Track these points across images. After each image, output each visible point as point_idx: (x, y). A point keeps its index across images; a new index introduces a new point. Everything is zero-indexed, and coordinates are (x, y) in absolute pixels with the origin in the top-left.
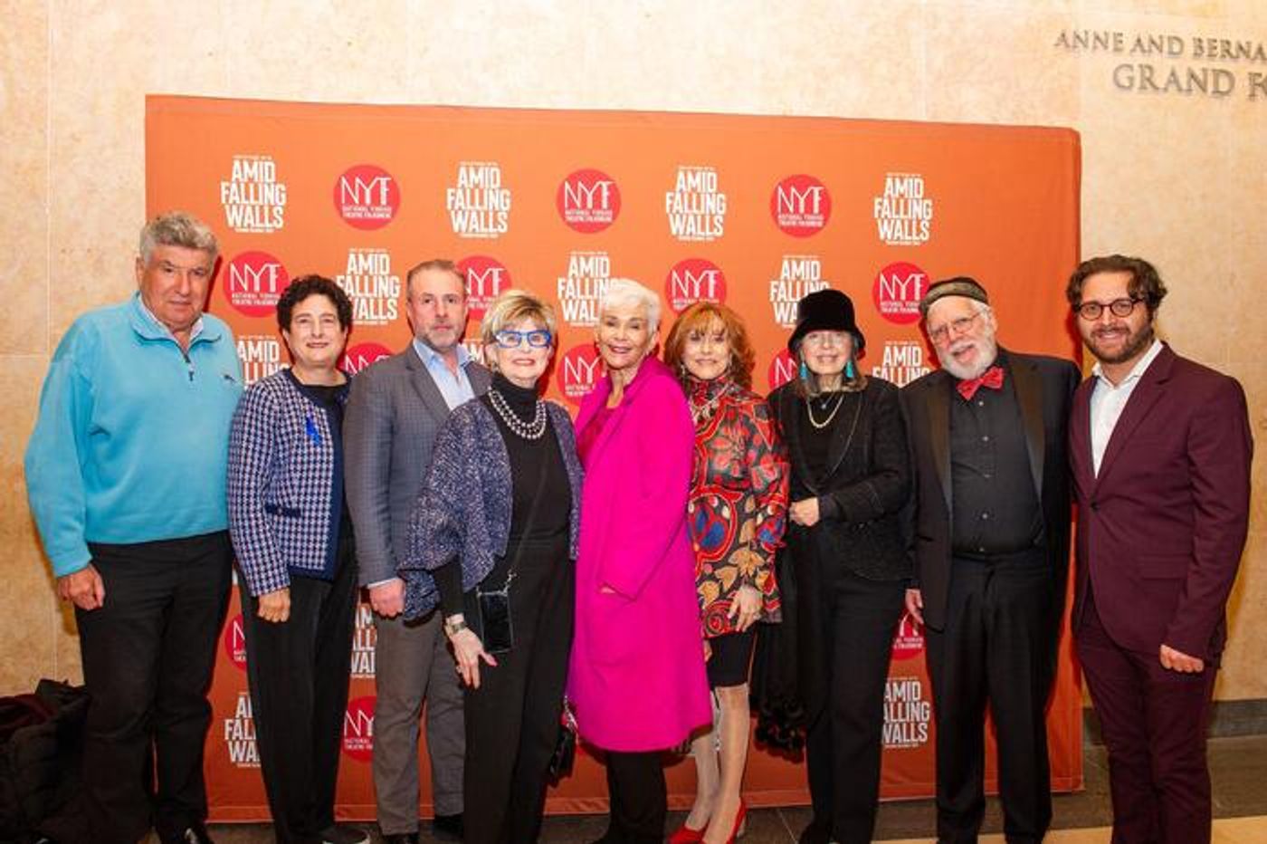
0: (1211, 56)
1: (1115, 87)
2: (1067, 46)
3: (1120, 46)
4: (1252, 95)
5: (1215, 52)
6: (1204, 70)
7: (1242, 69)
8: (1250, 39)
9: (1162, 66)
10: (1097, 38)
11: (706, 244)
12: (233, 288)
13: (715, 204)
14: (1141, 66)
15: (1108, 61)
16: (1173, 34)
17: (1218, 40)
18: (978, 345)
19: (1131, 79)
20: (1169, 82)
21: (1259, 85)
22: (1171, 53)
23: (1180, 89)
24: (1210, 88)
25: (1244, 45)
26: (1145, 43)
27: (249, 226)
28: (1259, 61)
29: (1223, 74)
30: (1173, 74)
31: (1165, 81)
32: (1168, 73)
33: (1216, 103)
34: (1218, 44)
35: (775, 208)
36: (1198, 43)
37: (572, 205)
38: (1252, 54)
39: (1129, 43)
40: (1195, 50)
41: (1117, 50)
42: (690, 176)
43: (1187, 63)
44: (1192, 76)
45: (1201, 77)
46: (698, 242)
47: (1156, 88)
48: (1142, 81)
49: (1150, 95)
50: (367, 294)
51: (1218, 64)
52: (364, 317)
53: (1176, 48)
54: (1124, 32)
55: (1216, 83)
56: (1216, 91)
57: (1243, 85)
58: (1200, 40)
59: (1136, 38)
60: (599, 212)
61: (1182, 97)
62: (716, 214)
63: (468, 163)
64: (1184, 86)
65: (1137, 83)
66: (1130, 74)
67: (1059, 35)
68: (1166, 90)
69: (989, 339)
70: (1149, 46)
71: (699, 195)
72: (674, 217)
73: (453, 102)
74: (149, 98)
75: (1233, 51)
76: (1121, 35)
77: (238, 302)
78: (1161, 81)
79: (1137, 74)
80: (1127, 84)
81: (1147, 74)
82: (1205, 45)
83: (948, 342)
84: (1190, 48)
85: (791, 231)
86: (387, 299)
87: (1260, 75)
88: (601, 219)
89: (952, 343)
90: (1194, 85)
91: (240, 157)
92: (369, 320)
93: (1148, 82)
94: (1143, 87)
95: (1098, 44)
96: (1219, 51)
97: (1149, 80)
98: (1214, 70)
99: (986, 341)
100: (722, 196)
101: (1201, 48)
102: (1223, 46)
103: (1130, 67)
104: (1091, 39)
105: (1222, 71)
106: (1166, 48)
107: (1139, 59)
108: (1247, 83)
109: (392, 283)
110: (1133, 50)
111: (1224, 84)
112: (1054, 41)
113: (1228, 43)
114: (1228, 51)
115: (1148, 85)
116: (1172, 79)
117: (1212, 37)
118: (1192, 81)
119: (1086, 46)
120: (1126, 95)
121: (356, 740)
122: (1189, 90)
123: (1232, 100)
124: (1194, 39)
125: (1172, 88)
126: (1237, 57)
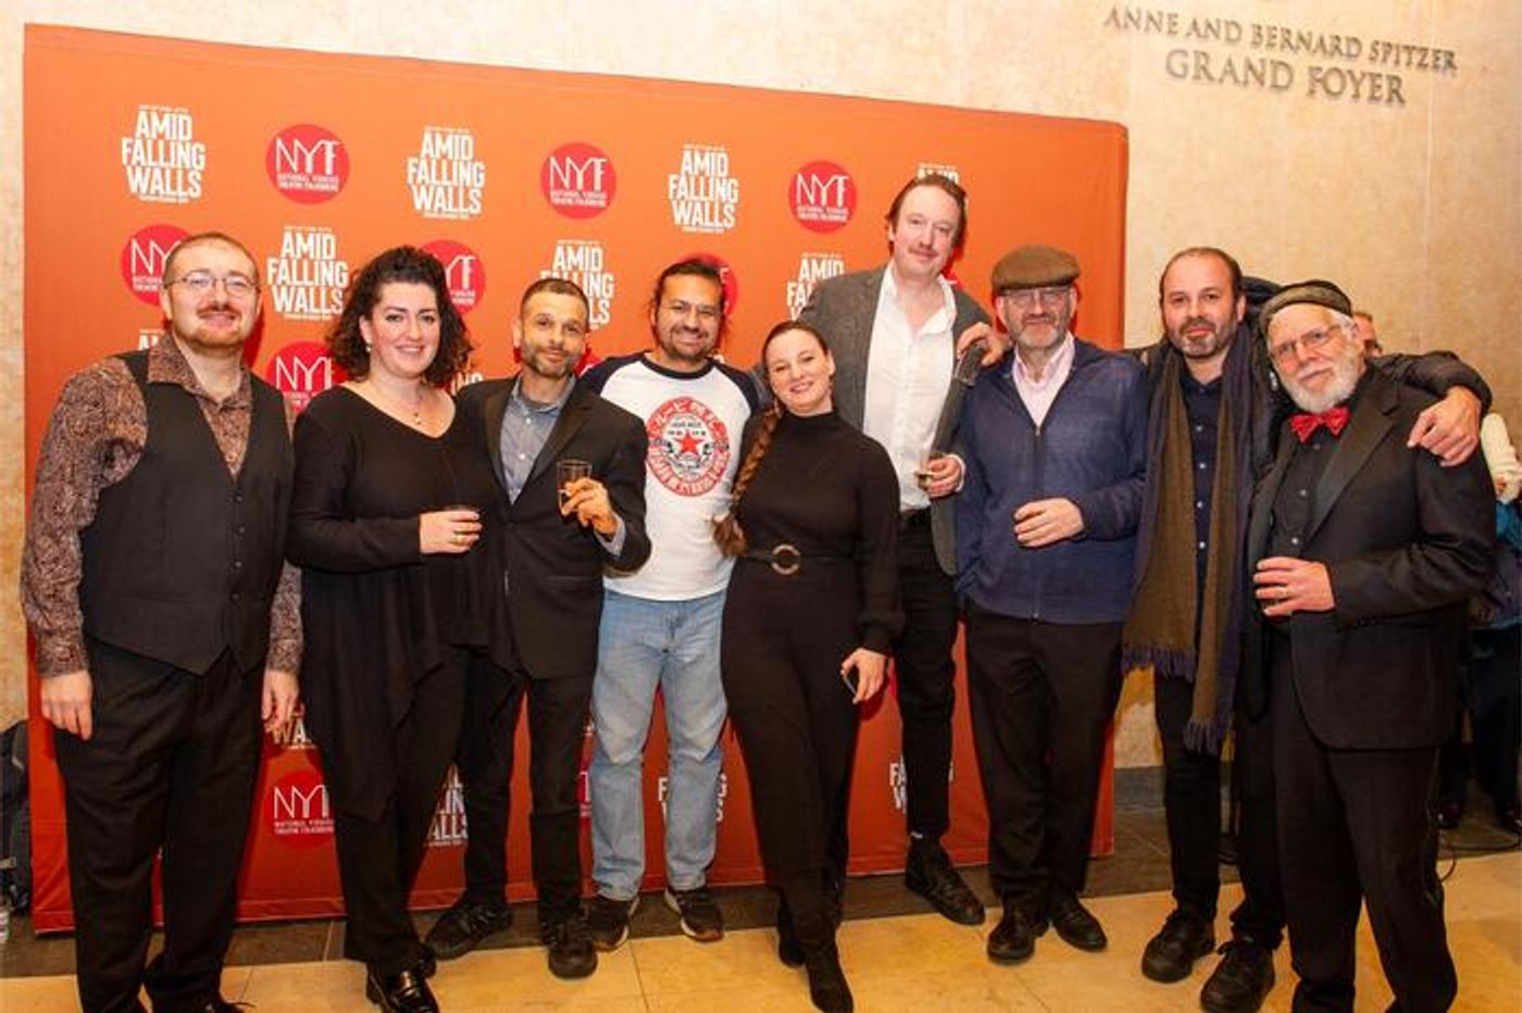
0: (1271, 45)
1: (1167, 76)
2: (1118, 25)
3: (1174, 29)
4: (1312, 92)
5: (1274, 41)
6: (1262, 61)
7: (1301, 62)
8: (1311, 28)
9: (1219, 52)
10: (1151, 18)
11: (713, 237)
12: (134, 270)
13: (726, 191)
14: (1196, 52)
15: (1161, 44)
16: (1229, 19)
17: (1279, 28)
18: (1336, 368)
19: (1185, 67)
20: (1225, 72)
21: (1318, 81)
22: (1229, 40)
23: (1236, 81)
24: (1268, 82)
25: (1305, 34)
26: (1202, 27)
27: (157, 193)
28: (1319, 53)
29: (1282, 67)
30: (1230, 63)
31: (1220, 70)
32: (1223, 63)
33: (1274, 97)
34: (1279, 34)
35: (794, 199)
36: (1256, 30)
37: (559, 185)
38: (1313, 45)
39: (1184, 25)
40: (1254, 38)
41: (1171, 32)
42: (697, 156)
43: (1244, 52)
44: (1250, 67)
45: (1259, 69)
46: (705, 235)
47: (1210, 78)
48: (1197, 71)
49: (1204, 87)
50: (306, 282)
51: (1277, 55)
52: (302, 310)
53: (1234, 34)
54: (1180, 13)
55: (1275, 77)
56: (1275, 86)
57: (1302, 79)
58: (1259, 28)
59: (1191, 21)
60: (590, 194)
61: (1237, 89)
62: (727, 202)
63: (434, 128)
64: (1241, 78)
65: (1192, 72)
66: (1185, 60)
67: (1108, 11)
68: (1221, 81)
69: (1352, 362)
70: (1206, 31)
71: (707, 180)
72: (678, 204)
73: (408, 52)
74: (30, 29)
75: (1293, 41)
76: (1176, 16)
77: (140, 287)
78: (1216, 69)
79: (1191, 61)
80: (1179, 70)
81: (1203, 62)
82: (1264, 32)
83: (1295, 362)
84: (1248, 35)
85: (810, 225)
86: (332, 289)
87: (1320, 69)
88: (592, 203)
89: (1302, 365)
90: (1252, 79)
91: (146, 107)
92: (308, 314)
93: (1203, 72)
94: (1197, 77)
95: (1151, 24)
96: (1278, 40)
97: (1204, 68)
98: (1272, 62)
99: (1346, 363)
100: (734, 181)
101: (1259, 35)
102: (1283, 36)
103: (1184, 53)
104: (1144, 17)
105: (1282, 63)
106: (1223, 34)
107: (1193, 44)
108: (1307, 78)
109: (338, 270)
110: (1189, 34)
111: (1282, 78)
112: (1104, 18)
113: (1288, 32)
114: (1287, 41)
115: (1202, 74)
116: (1228, 69)
117: (1271, 24)
118: (1250, 73)
119: (1138, 27)
120: (1177, 84)
121: (289, 823)
122: (1246, 83)
123: (1289, 95)
124: (1254, 26)
125: (1229, 79)
126: (1298, 48)
